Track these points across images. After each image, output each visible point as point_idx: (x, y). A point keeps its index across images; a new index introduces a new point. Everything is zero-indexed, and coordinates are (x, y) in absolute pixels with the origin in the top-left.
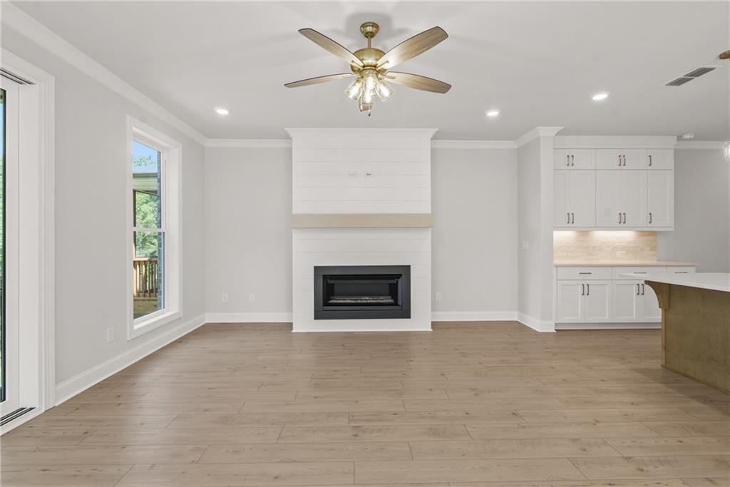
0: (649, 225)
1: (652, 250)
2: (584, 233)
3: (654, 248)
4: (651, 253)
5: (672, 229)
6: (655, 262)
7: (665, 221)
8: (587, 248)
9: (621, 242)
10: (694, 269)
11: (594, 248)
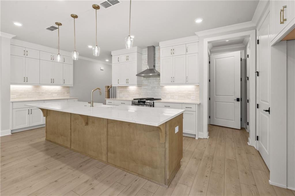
0: (64, 84)
1: (67, 93)
2: (37, 86)
3: (68, 93)
4: (67, 94)
5: (73, 86)
6: (69, 98)
7: (70, 83)
8: (39, 93)
9: (56, 90)
10: (77, 100)
11: (42, 93)
